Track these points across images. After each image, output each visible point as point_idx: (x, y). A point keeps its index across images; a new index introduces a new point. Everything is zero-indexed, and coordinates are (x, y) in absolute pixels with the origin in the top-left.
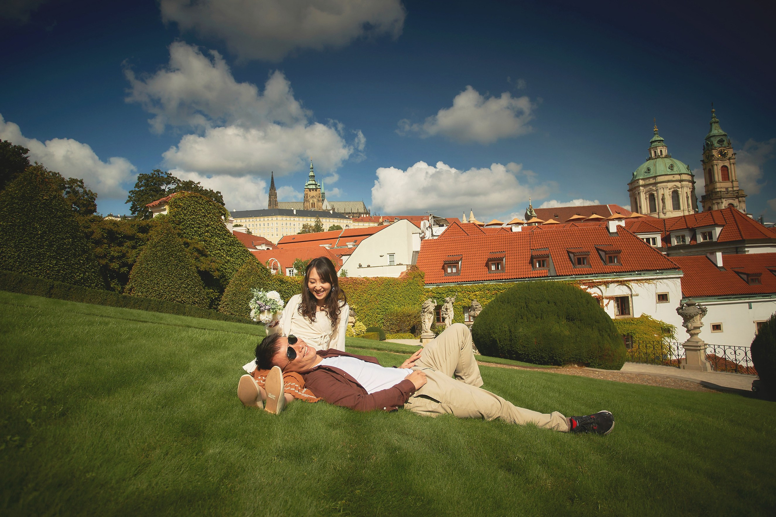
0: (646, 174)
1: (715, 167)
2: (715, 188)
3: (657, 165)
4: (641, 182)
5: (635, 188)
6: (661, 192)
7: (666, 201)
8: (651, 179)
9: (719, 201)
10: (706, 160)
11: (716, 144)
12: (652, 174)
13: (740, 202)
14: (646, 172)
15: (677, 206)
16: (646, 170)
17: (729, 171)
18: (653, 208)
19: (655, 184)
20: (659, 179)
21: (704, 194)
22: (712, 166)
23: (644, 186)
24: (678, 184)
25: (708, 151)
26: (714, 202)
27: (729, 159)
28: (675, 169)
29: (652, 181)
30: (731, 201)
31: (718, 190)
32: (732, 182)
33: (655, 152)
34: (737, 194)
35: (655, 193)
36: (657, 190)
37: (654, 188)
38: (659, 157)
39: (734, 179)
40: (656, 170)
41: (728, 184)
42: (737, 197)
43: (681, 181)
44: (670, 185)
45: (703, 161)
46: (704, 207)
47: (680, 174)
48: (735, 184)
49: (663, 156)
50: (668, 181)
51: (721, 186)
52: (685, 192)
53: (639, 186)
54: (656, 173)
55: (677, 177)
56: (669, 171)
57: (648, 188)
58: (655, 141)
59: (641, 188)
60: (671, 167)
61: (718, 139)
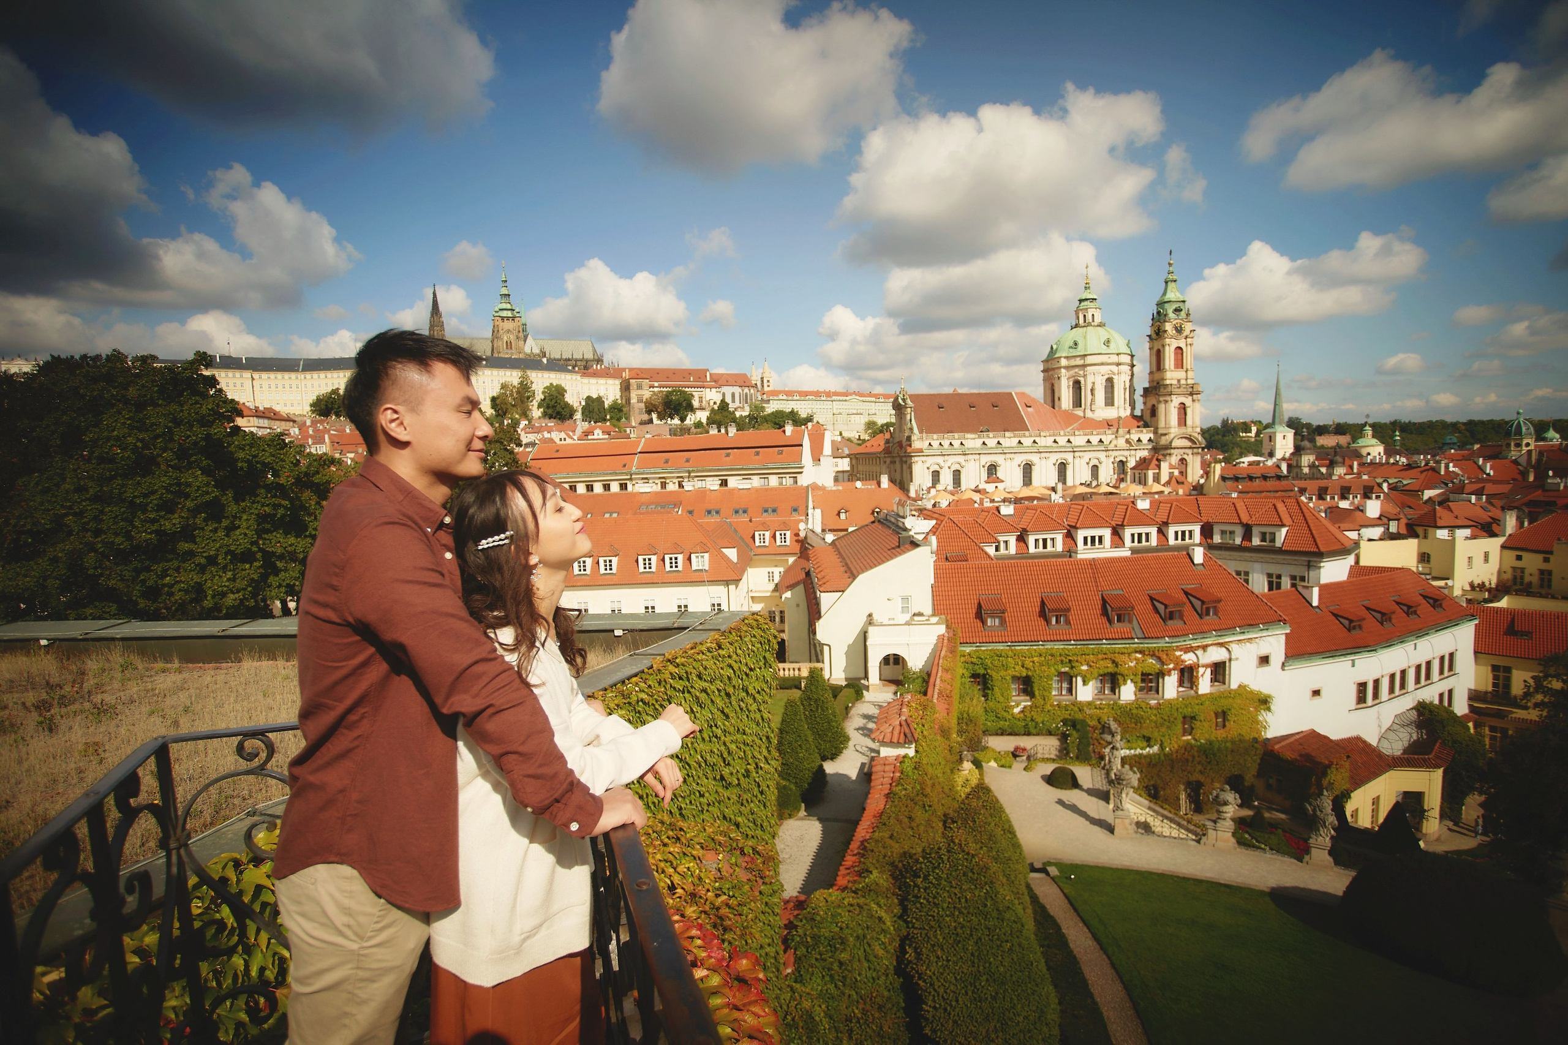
0: (1071, 350)
1: (1167, 348)
2: (1163, 379)
3: (1088, 337)
4: (1064, 362)
5: (1053, 369)
6: (1090, 379)
7: (1096, 393)
8: (1078, 359)
9: (1168, 398)
10: (1154, 336)
11: (1171, 315)
12: (1080, 351)
13: (1193, 401)
14: (1071, 347)
15: (1110, 401)
16: (1072, 344)
17: (1184, 354)
18: (1078, 402)
19: (1084, 366)
20: (1090, 360)
21: (1147, 385)
22: (1163, 346)
23: (1067, 368)
24: (1114, 368)
25: (1158, 323)
26: (1161, 399)
27: (1186, 338)
28: (1112, 345)
29: (1079, 362)
30: (1182, 399)
31: (1168, 382)
32: (1186, 371)
33: (1085, 316)
34: (1191, 390)
35: (1082, 380)
36: (1085, 376)
37: (1081, 373)
38: (1089, 325)
39: (1189, 367)
40: (1086, 345)
41: (1181, 374)
42: (1191, 394)
43: (1118, 364)
44: (1104, 369)
45: (1149, 336)
46: (1145, 403)
47: (1118, 354)
48: (1190, 374)
49: (1096, 324)
50: (1102, 364)
51: (1172, 376)
52: (1121, 382)
53: (1060, 368)
54: (1086, 349)
55: (1114, 359)
56: (1104, 349)
57: (1072, 372)
58: (1087, 300)
59: (1063, 371)
60: (1107, 343)
61: (1175, 306)
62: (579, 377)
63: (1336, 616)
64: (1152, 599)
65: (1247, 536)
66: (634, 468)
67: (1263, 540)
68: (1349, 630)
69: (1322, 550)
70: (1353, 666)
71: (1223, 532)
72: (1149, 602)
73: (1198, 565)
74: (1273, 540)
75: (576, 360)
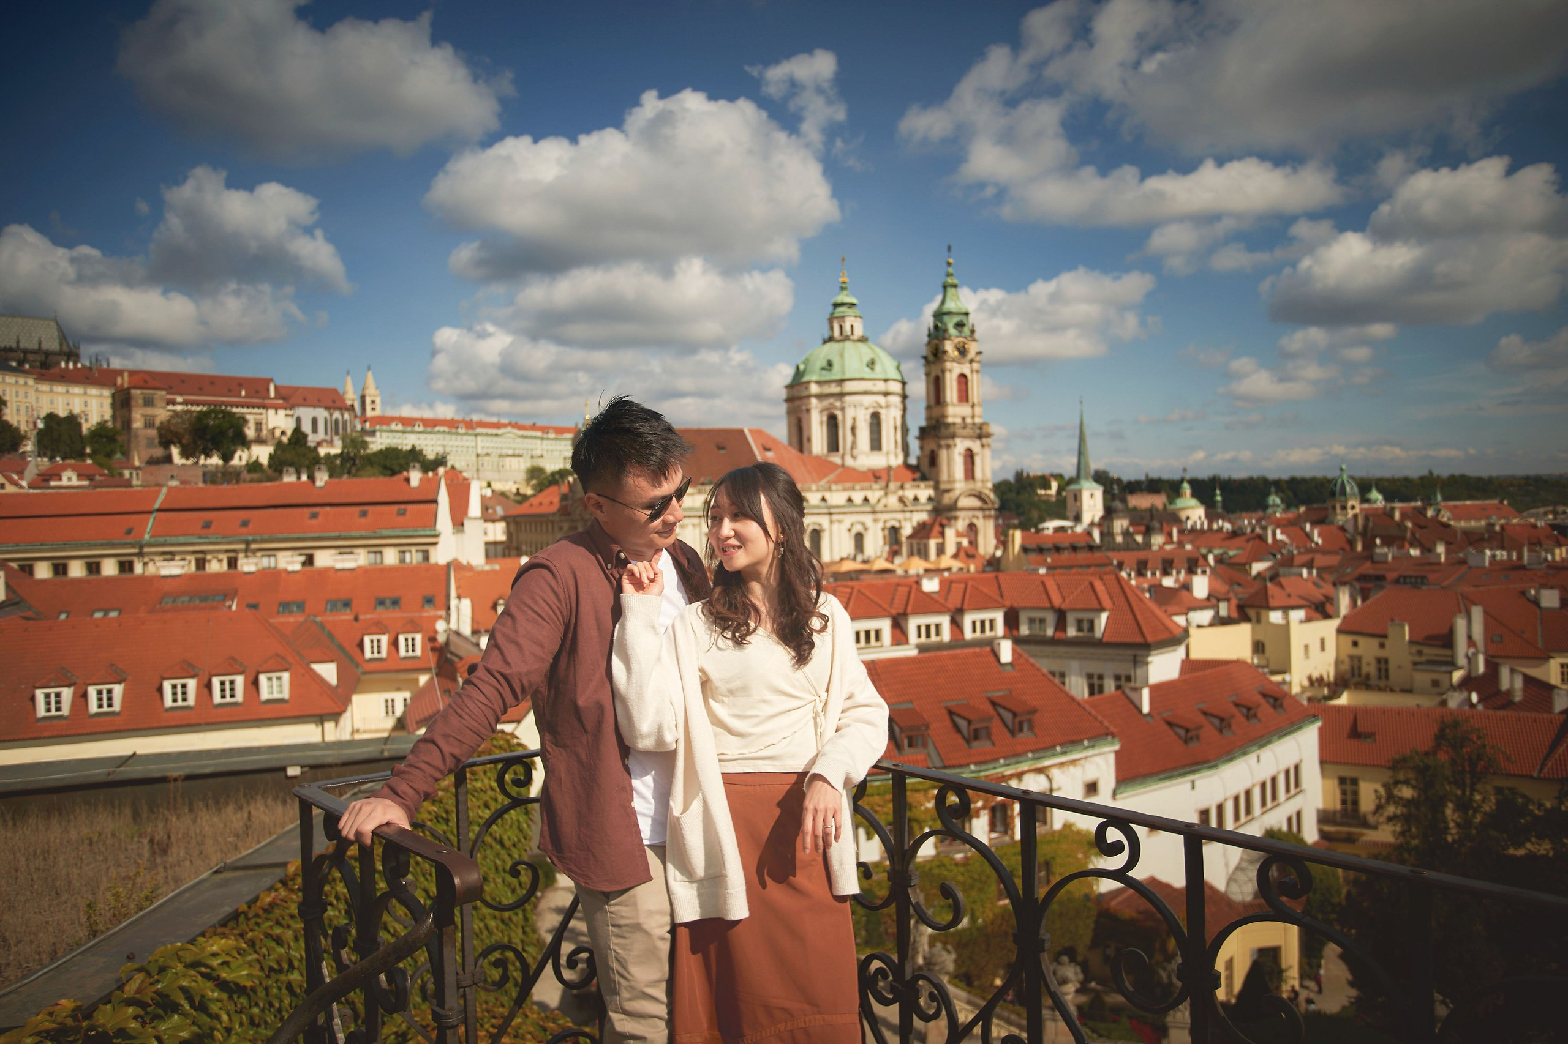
0: (824, 372)
1: (948, 375)
2: (944, 416)
3: (846, 355)
4: (814, 389)
5: (801, 398)
6: (850, 413)
7: (859, 432)
8: (833, 385)
9: (950, 442)
10: (931, 358)
11: (952, 331)
12: (836, 374)
13: (983, 446)
14: (823, 369)
15: (876, 444)
16: (824, 364)
17: (970, 384)
18: (833, 445)
19: (841, 395)
20: (849, 387)
21: (923, 423)
22: (943, 371)
23: (820, 397)
24: (881, 399)
25: (935, 341)
26: (943, 442)
27: (971, 361)
28: (878, 367)
29: (834, 389)
30: (968, 443)
31: (950, 420)
32: (973, 406)
33: (841, 327)
34: (978, 431)
35: (839, 413)
36: (843, 409)
37: (838, 404)
38: (847, 338)
39: (976, 401)
40: (843, 366)
41: (965, 410)
42: (980, 437)
43: (886, 394)
44: (868, 400)
45: (925, 358)
46: (922, 448)
47: (886, 380)
48: (978, 410)
49: (856, 336)
50: (865, 393)
51: (955, 412)
52: (891, 417)
53: (809, 396)
54: (843, 372)
55: (881, 386)
56: (867, 373)
57: (826, 403)
58: (842, 304)
59: (814, 401)
60: (871, 364)
61: (956, 319)
62: (31, 382)
63: (1170, 724)
64: (951, 713)
65: (1061, 625)
66: (147, 537)
67: (1080, 629)
68: (1186, 742)
69: (1150, 639)
70: (1193, 788)
71: (1031, 621)
72: (946, 717)
73: (1006, 664)
74: (1091, 628)
75: (26, 352)
